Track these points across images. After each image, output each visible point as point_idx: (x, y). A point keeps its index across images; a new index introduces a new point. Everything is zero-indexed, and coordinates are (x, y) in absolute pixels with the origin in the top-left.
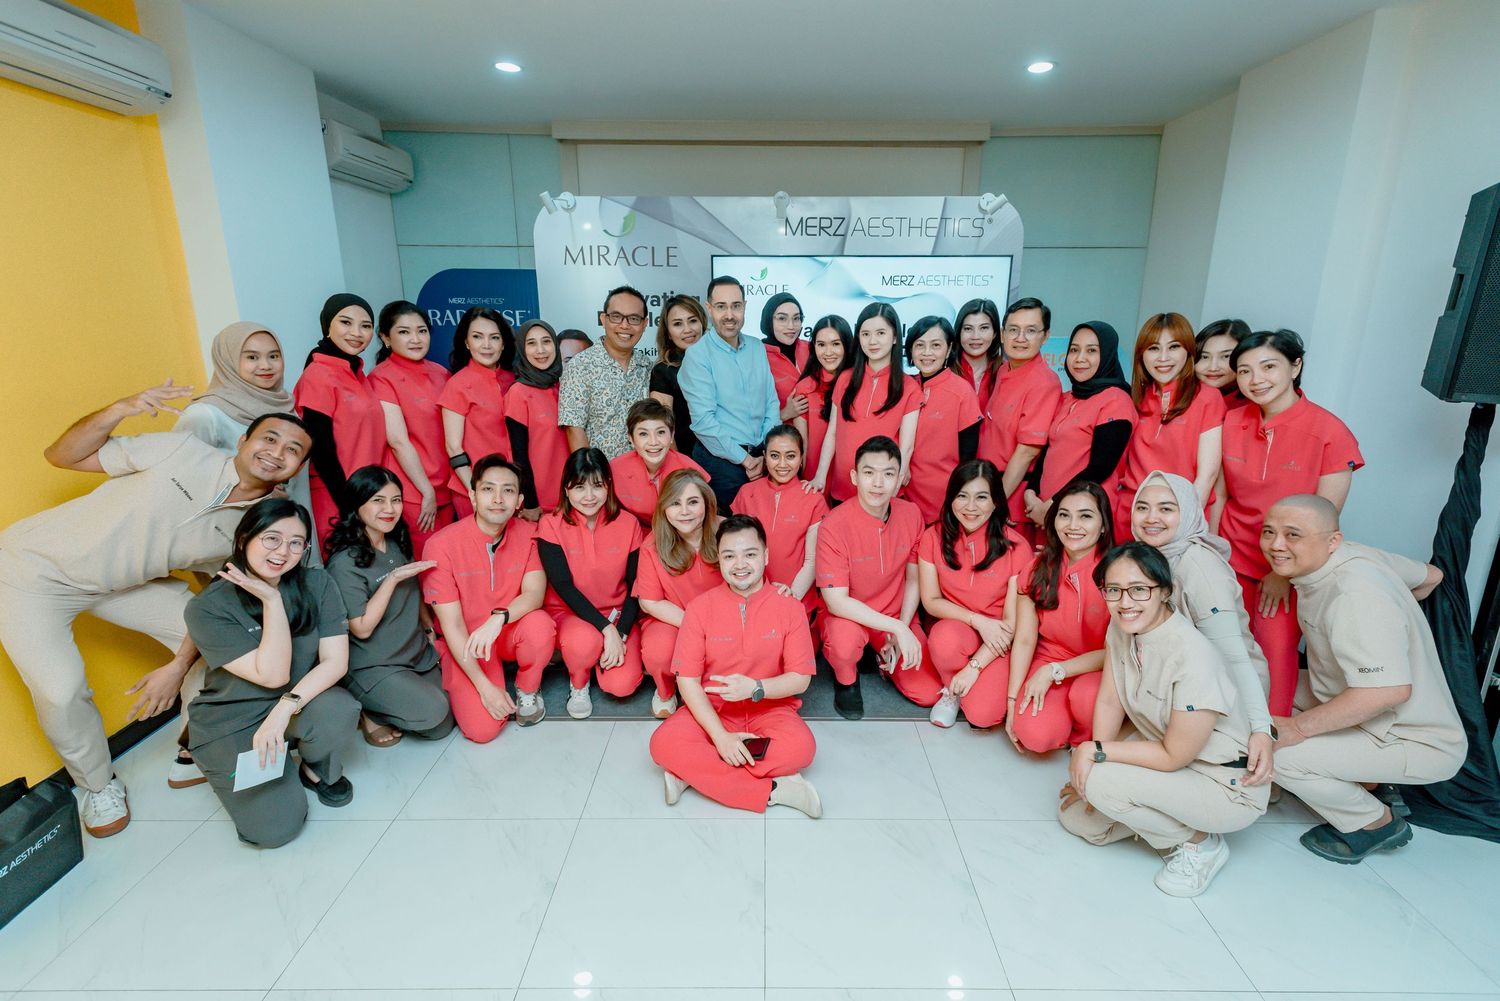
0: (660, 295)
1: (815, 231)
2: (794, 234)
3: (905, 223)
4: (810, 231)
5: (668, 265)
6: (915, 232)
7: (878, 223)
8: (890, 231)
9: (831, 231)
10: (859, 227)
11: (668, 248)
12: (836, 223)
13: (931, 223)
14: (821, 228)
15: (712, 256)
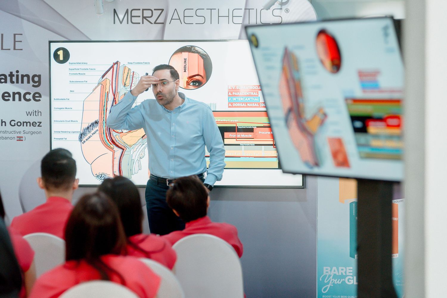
0: (7, 74)
1: (139, 20)
2: (121, 23)
3: (215, 13)
4: (135, 20)
5: (15, 49)
6: (224, 20)
7: (192, 13)
8: (201, 20)
9: (153, 20)
10: (176, 16)
11: (15, 35)
12: (156, 13)
13: (236, 13)
14: (144, 18)
15: (50, 42)
